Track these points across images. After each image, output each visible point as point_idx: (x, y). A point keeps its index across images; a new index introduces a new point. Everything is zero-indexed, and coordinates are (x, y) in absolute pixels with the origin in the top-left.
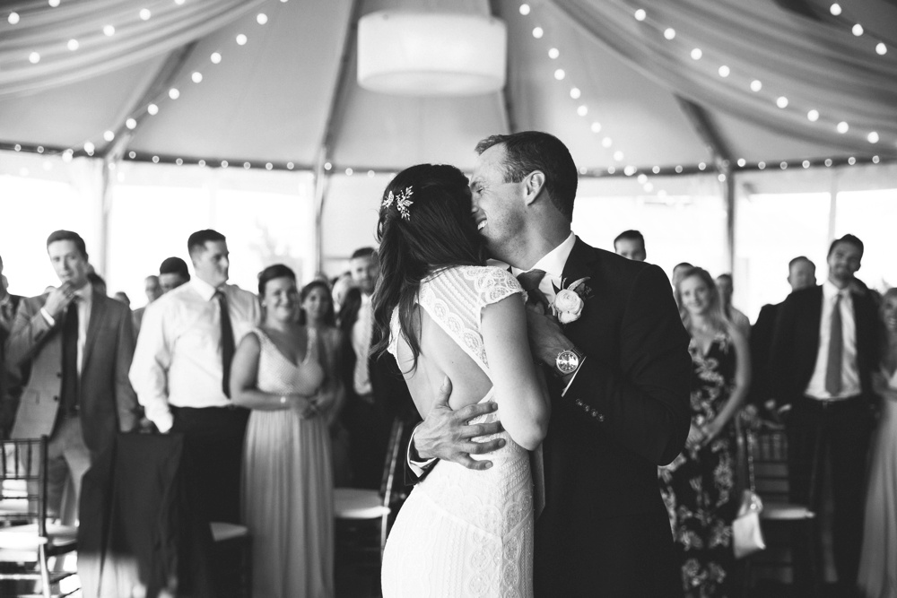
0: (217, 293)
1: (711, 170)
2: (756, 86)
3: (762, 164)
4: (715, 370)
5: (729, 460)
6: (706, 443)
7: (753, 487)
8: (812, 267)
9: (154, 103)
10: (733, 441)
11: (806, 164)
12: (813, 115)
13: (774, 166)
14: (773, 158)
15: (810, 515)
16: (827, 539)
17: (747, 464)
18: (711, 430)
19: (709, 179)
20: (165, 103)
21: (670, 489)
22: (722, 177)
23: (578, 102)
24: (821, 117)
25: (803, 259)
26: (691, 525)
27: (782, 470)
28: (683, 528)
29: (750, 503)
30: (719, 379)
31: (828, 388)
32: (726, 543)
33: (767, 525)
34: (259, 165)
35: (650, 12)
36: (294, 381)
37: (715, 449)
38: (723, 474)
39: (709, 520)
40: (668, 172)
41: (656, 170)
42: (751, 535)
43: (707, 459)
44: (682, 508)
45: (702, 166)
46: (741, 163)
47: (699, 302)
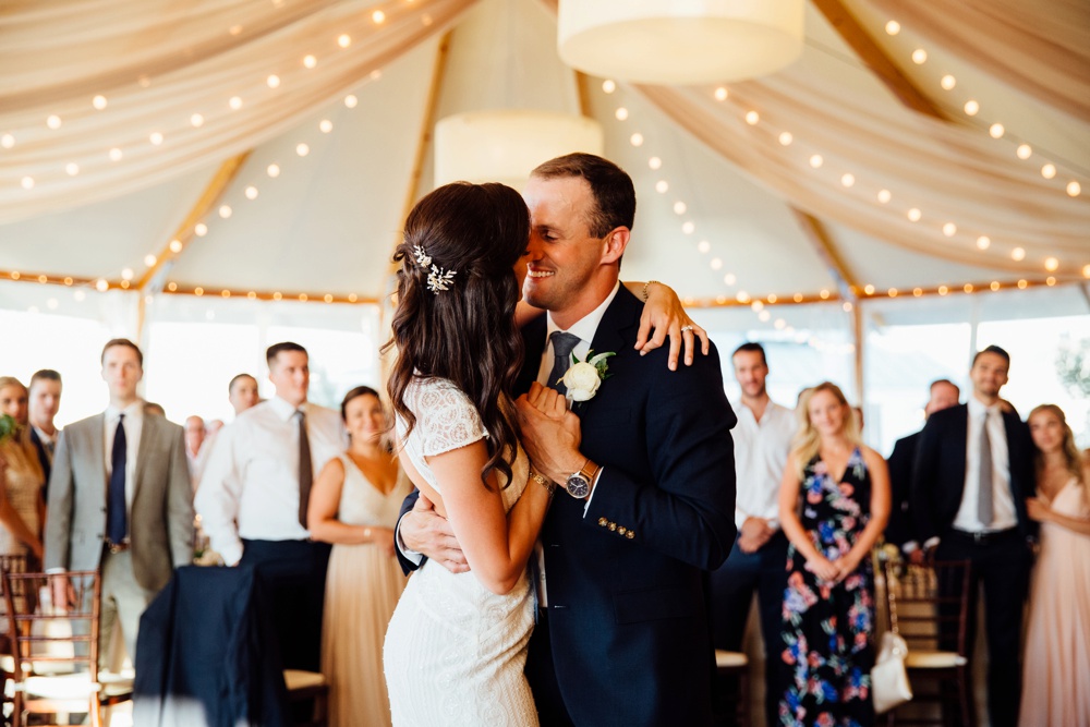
0: (298, 412)
1: (834, 298)
2: (884, 196)
3: (892, 291)
4: (849, 497)
5: (866, 600)
6: (840, 579)
7: (896, 628)
8: (957, 390)
9: (201, 222)
10: (870, 578)
11: (943, 290)
12: (949, 229)
13: (907, 294)
14: (906, 284)
15: (961, 661)
16: (981, 694)
17: (888, 603)
18: (845, 564)
19: (833, 308)
20: (215, 224)
21: (799, 632)
22: (848, 307)
23: (682, 219)
24: (959, 231)
25: (946, 382)
26: (825, 673)
27: (927, 610)
28: (815, 678)
29: (892, 647)
30: (854, 507)
31: (980, 518)
32: (863, 694)
33: (914, 674)
34: (315, 298)
35: (763, 115)
36: (381, 512)
37: (850, 586)
38: (860, 616)
39: (845, 668)
40: (787, 302)
41: (772, 298)
42: (895, 683)
43: (841, 599)
44: (814, 655)
45: (825, 293)
46: (869, 290)
47: (831, 421)
